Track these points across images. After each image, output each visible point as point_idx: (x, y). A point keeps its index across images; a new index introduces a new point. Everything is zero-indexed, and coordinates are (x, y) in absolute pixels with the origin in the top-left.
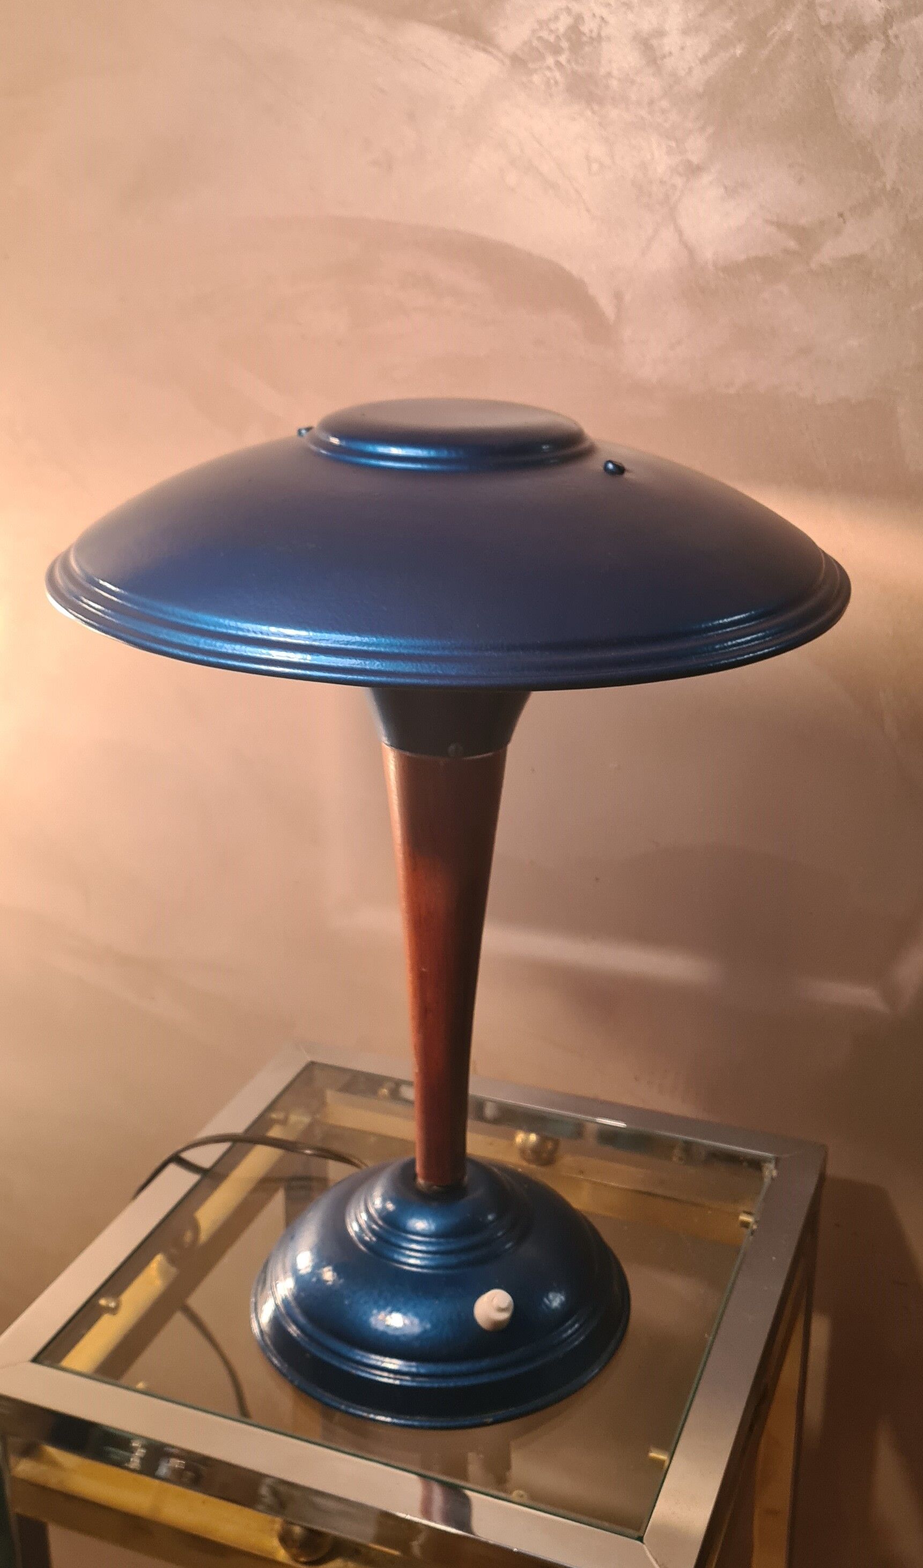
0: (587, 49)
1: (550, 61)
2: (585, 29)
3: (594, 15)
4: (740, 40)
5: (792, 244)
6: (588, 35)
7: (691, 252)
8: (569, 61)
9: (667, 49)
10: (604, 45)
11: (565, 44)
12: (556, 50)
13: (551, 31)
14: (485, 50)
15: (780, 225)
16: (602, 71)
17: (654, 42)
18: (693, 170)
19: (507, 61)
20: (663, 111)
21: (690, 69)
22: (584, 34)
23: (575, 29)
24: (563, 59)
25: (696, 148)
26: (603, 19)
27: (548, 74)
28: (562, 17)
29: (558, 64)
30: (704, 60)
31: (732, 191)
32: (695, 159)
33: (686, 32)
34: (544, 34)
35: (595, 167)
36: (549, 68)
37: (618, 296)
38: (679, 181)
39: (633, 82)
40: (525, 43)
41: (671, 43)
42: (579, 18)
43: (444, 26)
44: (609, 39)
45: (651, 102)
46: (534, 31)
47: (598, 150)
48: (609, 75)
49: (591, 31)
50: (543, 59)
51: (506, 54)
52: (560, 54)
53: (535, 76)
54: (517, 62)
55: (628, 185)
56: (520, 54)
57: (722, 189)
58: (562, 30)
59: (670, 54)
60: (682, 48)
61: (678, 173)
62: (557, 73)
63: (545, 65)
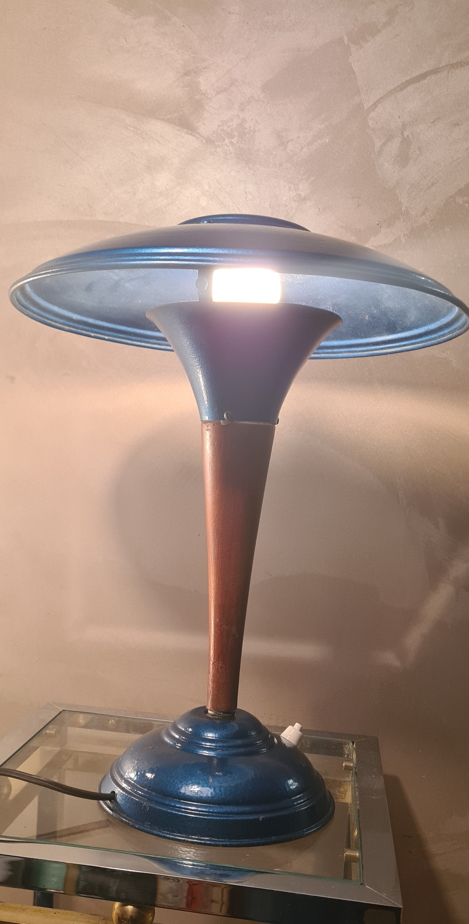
0: (248, 136)
1: (227, 141)
2: (247, 125)
3: (252, 119)
4: (328, 134)
6: (248, 129)
8: (237, 142)
9: (290, 138)
10: (257, 134)
11: (235, 133)
12: (231, 137)
13: (229, 126)
14: (191, 134)
16: (255, 148)
17: (284, 134)
18: (302, 200)
19: (204, 141)
20: (287, 169)
22: (246, 128)
23: (241, 125)
24: (234, 141)
25: (304, 188)
26: (256, 121)
27: (226, 148)
28: (235, 120)
29: (231, 142)
30: (310, 144)
31: (322, 211)
32: (303, 194)
33: (300, 129)
34: (225, 128)
36: (227, 145)
38: (294, 205)
39: (271, 154)
40: (214, 132)
41: (292, 134)
42: (244, 120)
43: (169, 121)
44: (259, 131)
45: (281, 165)
46: (219, 126)
47: (251, 188)
48: (259, 150)
49: (250, 127)
50: (224, 140)
51: (203, 137)
52: (233, 138)
53: (219, 149)
54: (209, 141)
55: (268, 206)
56: (211, 138)
57: (318, 210)
58: (234, 126)
59: (292, 140)
60: (298, 137)
61: (294, 201)
62: (231, 148)
63: (225, 143)
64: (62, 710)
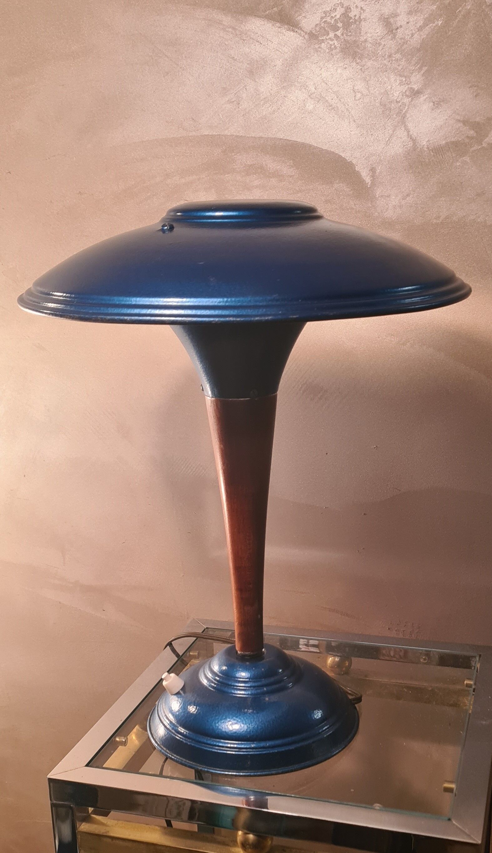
0: (353, 26)
1: (331, 35)
2: (352, 15)
3: (357, 7)
4: (441, 16)
5: (472, 133)
6: (353, 18)
7: (414, 141)
8: (342, 34)
9: (399, 24)
10: (363, 23)
11: (340, 25)
12: (336, 29)
13: (332, 17)
14: (293, 31)
15: (465, 122)
16: (362, 39)
17: (392, 20)
18: (415, 94)
19: (306, 37)
20: (397, 60)
21: (413, 35)
22: (351, 18)
23: (345, 15)
24: (339, 33)
25: (417, 80)
26: (362, 8)
27: (331, 43)
28: (338, 9)
29: (335, 35)
30: (420, 29)
31: (437, 104)
32: (416, 87)
33: (410, 13)
34: (328, 19)
35: (359, 95)
36: (330, 39)
37: (373, 170)
38: (406, 100)
39: (380, 44)
40: (317, 25)
41: (402, 20)
42: (348, 9)
43: (270, 18)
44: (365, 20)
45: (390, 56)
46: (322, 18)
47: (360, 86)
48: (366, 41)
49: (355, 16)
50: (328, 34)
51: (306, 33)
52: (338, 30)
53: (323, 44)
54: (313, 36)
55: (378, 104)
56: (314, 32)
57: (432, 104)
58: (338, 16)
59: (401, 26)
60: (408, 23)
61: (407, 96)
62: (335, 42)
63: (329, 37)
64: (206, 627)
